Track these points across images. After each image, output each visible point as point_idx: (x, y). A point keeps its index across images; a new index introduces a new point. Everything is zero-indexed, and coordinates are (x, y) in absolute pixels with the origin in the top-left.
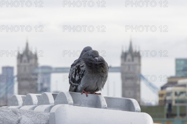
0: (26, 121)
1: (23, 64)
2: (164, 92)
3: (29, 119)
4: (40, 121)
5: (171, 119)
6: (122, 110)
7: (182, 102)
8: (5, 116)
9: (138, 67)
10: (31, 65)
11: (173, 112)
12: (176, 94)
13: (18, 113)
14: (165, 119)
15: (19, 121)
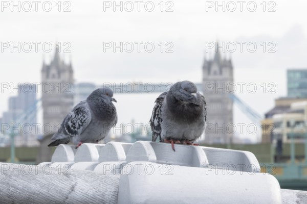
0: (83, 187)
1: (50, 80)
2: (270, 121)
3: (88, 185)
4: (105, 188)
5: (282, 164)
7: (298, 136)
8: (52, 180)
10: (64, 82)
11: (285, 153)
12: (288, 124)
13: (70, 176)
14: (272, 163)
15: (73, 189)
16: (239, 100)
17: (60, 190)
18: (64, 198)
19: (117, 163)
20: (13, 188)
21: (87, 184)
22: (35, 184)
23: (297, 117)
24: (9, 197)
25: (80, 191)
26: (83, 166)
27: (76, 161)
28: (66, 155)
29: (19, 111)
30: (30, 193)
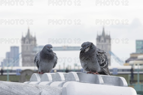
0: (45, 93)
1: (25, 44)
4: (55, 93)
6: (114, 86)
8: (30, 90)
9: (109, 46)
10: (32, 45)
11: (135, 79)
13: (39, 88)
15: (40, 94)
16: (113, 54)
17: (35, 94)
19: (61, 82)
20: (13, 93)
21: (47, 92)
22: (23, 92)
23: (141, 62)
26: (45, 83)
27: (41, 81)
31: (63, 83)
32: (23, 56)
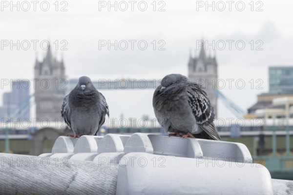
0: (84, 177)
1: (42, 77)
4: (104, 177)
5: (264, 157)
8: (53, 170)
11: (267, 146)
13: (71, 166)
15: (73, 178)
16: (223, 96)
17: (62, 179)
18: (65, 187)
19: (113, 155)
20: (17, 178)
21: (87, 174)
22: (38, 174)
23: (279, 112)
24: (13, 186)
25: (81, 180)
26: (82, 157)
27: (76, 152)
28: (66, 147)
29: (13, 106)
30: (33, 182)
31: (120, 157)
32: (38, 100)
